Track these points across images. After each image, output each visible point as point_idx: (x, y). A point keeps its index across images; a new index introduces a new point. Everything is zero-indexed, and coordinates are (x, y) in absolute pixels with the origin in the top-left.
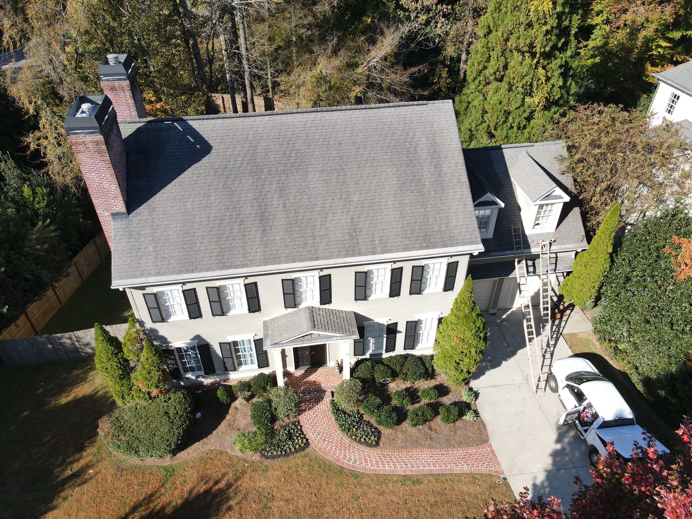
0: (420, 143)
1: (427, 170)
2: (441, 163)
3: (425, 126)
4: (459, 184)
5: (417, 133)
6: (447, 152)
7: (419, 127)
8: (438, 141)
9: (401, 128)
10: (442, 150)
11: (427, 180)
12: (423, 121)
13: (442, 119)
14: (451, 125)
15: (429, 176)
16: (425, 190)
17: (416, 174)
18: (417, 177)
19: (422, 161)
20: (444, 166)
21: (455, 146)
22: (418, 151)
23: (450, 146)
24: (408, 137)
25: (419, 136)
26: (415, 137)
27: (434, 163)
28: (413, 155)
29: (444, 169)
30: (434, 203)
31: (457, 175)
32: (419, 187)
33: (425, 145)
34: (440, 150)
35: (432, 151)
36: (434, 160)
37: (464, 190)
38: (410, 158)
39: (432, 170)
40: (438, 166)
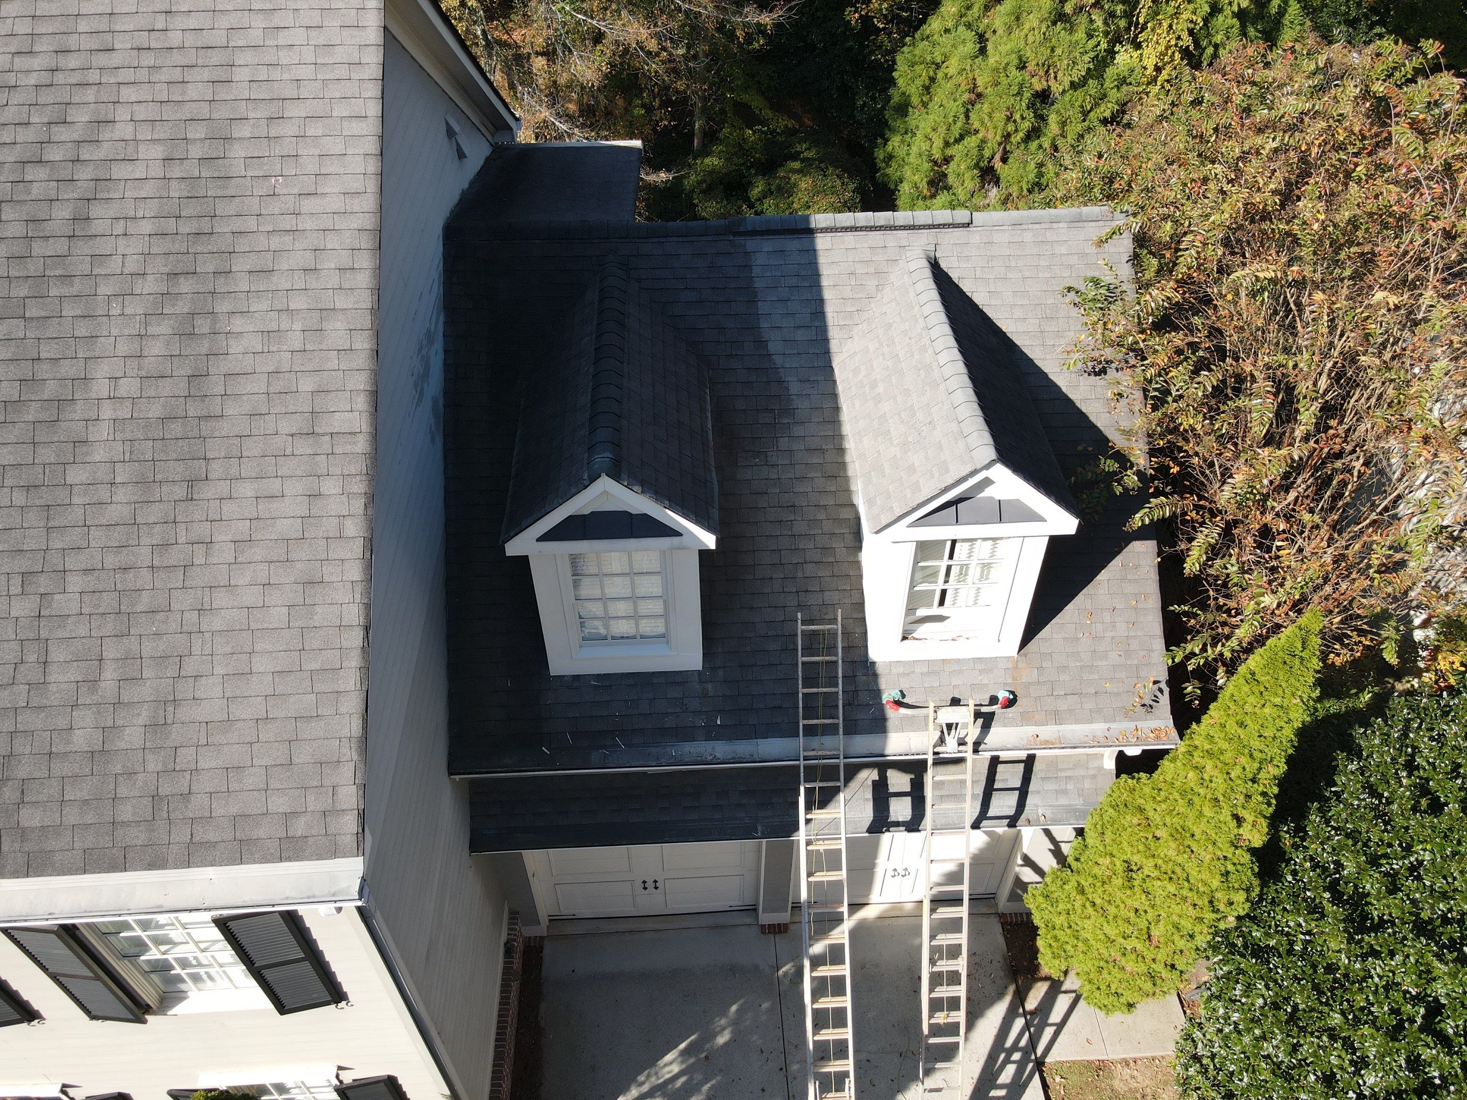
0: (119, 171)
1: (123, 348)
2: (222, 307)
3: (177, 74)
4: (303, 447)
5: (122, 113)
6: (276, 242)
7: (143, 75)
8: (238, 168)
9: (33, 80)
10: (251, 224)
11: (107, 412)
12: (175, 38)
13: (298, 36)
14: (342, 72)
15: (129, 387)
16: (76, 475)
17: (43, 371)
18: (50, 389)
19: (105, 289)
20: (238, 324)
21: (336, 204)
22: (97, 227)
23: (308, 205)
24: (61, 133)
25: (124, 130)
26: (106, 134)
27: (183, 307)
28: (61, 246)
29: (236, 347)
30: (111, 561)
31: (307, 385)
32: (47, 455)
33: (148, 189)
34: (238, 224)
35: (186, 228)
36: (185, 286)
37: (330, 487)
38: (33, 268)
39: (156, 348)
40: (203, 326)
